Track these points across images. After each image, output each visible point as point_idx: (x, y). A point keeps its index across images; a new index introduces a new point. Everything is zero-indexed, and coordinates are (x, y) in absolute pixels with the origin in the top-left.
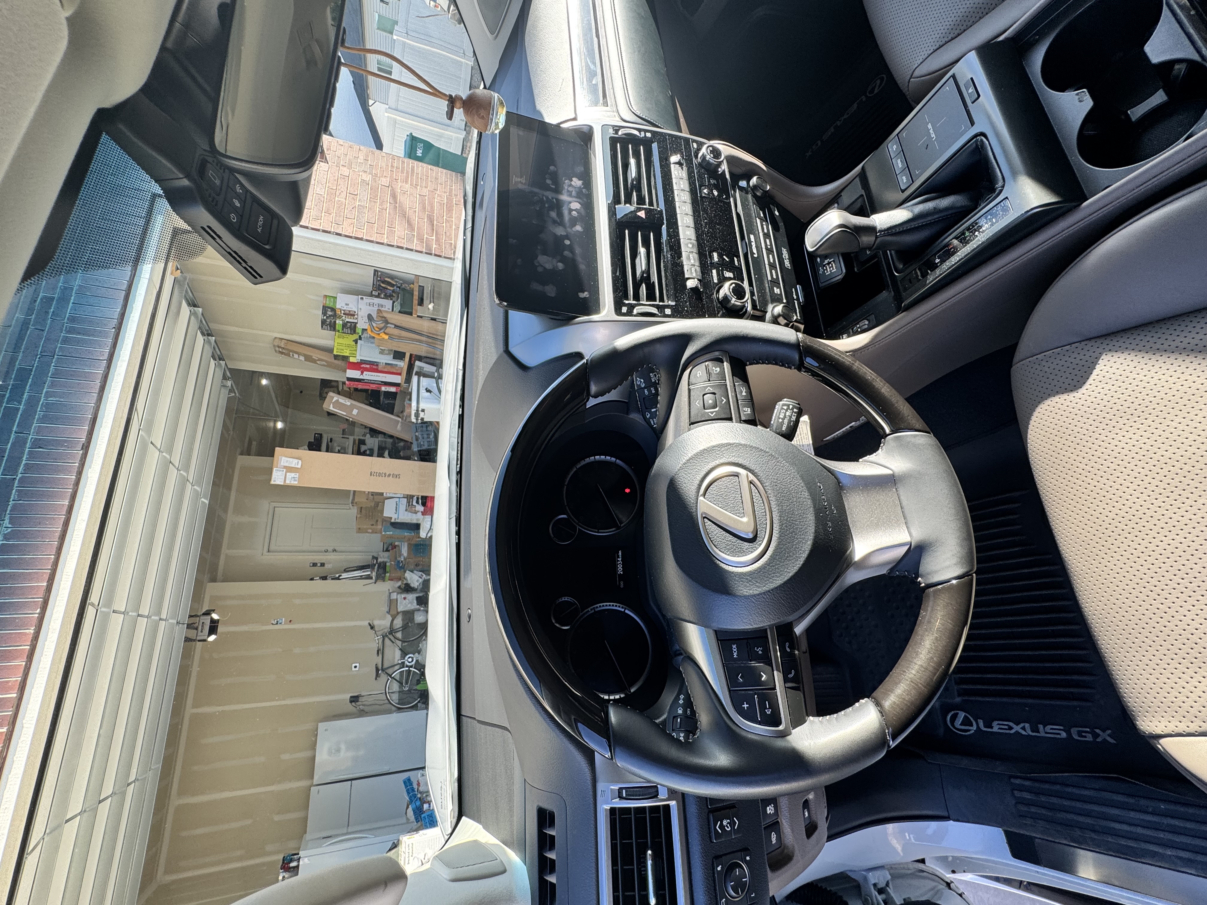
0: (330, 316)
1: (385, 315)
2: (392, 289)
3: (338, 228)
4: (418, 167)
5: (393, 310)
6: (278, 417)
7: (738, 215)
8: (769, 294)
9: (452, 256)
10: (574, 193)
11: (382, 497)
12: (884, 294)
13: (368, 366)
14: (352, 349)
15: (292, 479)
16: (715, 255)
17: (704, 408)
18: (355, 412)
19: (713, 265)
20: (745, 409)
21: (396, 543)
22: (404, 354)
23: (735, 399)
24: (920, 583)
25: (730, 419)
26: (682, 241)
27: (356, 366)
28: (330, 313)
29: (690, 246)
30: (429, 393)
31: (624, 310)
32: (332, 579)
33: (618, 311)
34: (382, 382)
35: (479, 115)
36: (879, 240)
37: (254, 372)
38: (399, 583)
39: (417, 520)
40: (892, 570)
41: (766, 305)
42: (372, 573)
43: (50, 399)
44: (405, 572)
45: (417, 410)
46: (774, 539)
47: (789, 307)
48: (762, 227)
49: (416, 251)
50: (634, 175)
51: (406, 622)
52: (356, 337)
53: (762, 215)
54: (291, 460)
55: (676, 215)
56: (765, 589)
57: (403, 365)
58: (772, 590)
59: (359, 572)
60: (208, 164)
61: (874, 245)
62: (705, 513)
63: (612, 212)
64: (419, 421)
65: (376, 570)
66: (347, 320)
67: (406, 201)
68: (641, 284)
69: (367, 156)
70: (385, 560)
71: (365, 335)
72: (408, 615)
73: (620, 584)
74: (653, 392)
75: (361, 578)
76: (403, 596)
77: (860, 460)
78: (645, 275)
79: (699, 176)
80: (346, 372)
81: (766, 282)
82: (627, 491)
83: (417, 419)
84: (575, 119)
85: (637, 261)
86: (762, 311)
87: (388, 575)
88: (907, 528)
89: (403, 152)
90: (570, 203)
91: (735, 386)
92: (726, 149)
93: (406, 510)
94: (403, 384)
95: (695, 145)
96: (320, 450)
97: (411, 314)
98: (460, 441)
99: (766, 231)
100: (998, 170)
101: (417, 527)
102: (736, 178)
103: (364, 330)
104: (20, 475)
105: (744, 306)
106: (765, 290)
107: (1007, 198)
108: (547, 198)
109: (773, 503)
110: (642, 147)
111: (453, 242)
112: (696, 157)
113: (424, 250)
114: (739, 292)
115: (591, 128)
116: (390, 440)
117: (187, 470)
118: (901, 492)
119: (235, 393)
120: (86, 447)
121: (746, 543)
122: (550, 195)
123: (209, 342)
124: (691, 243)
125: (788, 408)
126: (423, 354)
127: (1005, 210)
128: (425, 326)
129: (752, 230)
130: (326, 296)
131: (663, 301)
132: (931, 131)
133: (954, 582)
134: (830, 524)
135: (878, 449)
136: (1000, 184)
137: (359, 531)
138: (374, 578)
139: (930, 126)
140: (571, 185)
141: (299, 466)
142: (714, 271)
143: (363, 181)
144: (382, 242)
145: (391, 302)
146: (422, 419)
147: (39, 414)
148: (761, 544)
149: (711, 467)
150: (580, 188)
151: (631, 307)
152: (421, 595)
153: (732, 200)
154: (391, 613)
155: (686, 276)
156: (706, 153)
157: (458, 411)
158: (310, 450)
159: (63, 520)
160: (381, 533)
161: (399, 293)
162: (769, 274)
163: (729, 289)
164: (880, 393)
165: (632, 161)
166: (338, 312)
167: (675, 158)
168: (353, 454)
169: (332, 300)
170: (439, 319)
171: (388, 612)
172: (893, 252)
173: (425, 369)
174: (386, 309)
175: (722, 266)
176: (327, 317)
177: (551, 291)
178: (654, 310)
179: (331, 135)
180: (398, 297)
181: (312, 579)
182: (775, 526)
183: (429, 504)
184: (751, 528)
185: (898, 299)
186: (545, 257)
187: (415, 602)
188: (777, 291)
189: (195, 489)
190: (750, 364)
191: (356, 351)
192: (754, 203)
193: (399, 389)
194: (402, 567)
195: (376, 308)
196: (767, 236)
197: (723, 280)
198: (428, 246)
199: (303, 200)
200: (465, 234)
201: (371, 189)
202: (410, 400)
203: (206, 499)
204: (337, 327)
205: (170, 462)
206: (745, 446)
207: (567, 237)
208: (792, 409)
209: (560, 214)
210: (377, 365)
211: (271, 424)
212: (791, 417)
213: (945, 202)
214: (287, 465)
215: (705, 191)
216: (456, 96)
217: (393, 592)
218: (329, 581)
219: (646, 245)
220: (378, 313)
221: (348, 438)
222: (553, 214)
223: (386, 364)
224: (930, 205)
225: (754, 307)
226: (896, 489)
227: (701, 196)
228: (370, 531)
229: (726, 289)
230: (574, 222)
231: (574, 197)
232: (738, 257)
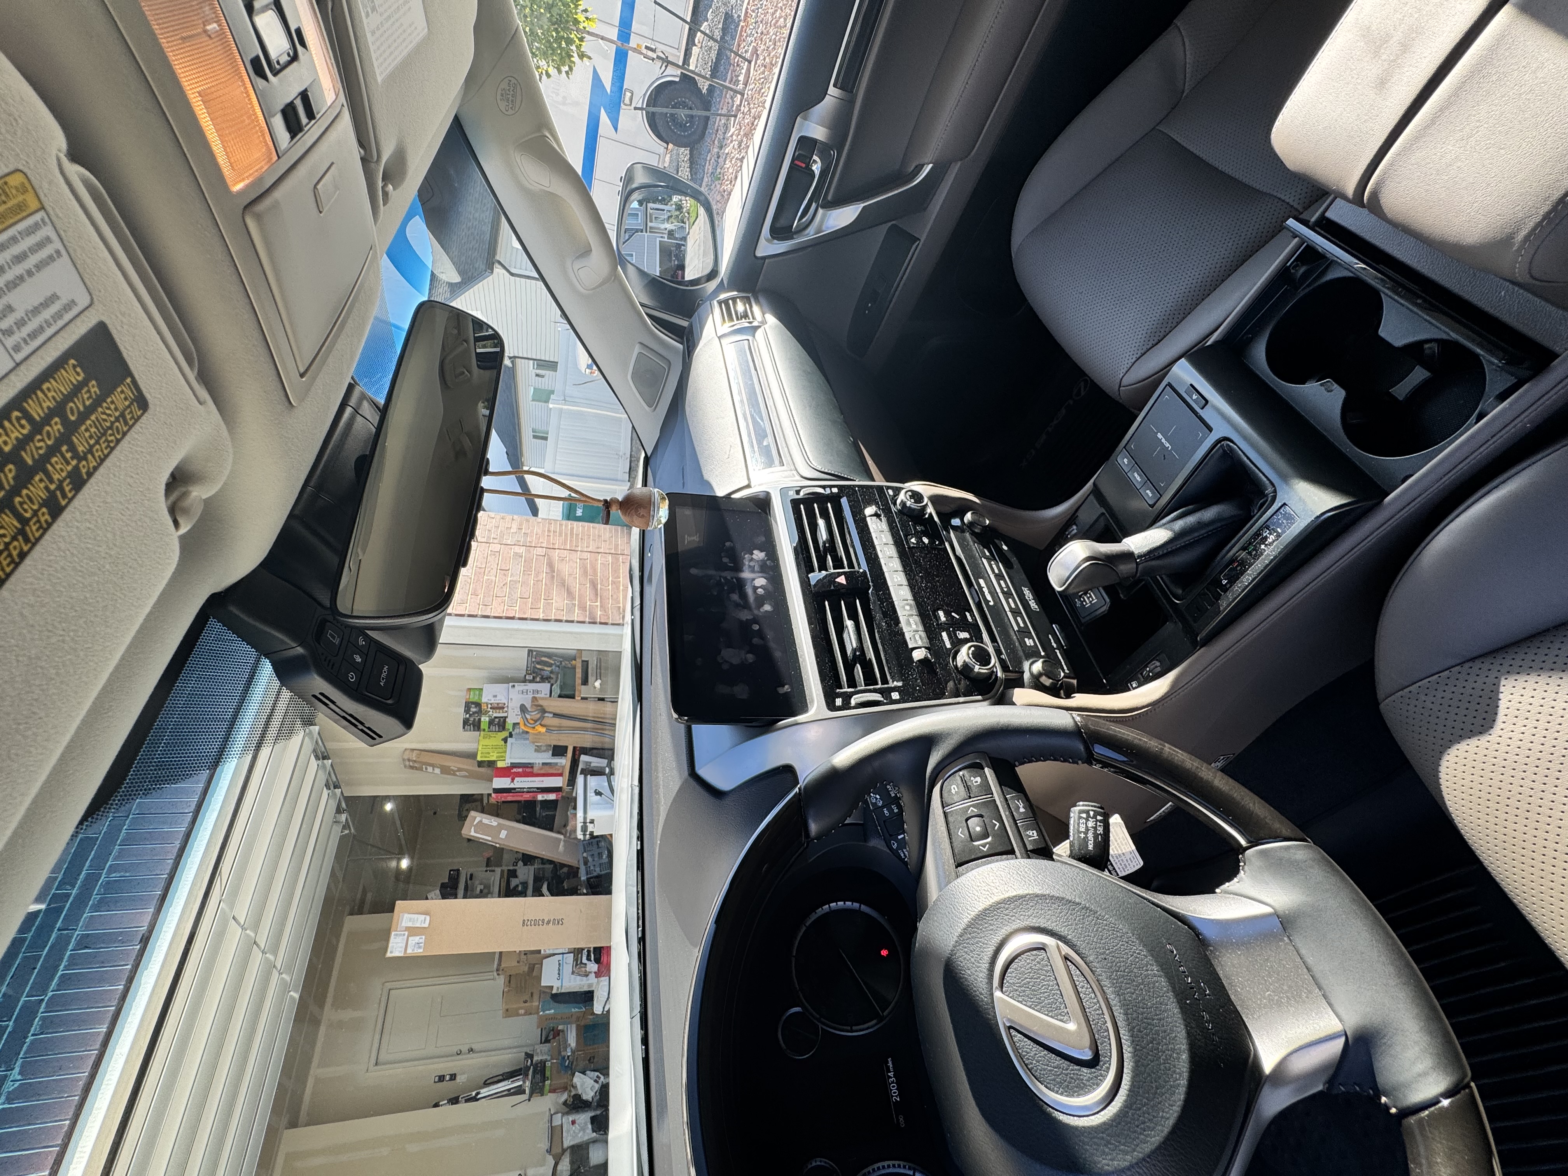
0: (474, 713)
1: (541, 702)
2: (549, 669)
3: (486, 610)
4: (578, 527)
5: (551, 696)
6: (404, 854)
7: (958, 559)
8: (1020, 648)
9: (621, 622)
10: (757, 568)
11: (538, 955)
12: (1169, 626)
13: (520, 770)
14: (501, 750)
15: (415, 947)
16: (941, 613)
17: (972, 840)
18: (503, 834)
19: (942, 627)
20: (1030, 833)
21: (560, 1027)
22: (566, 748)
23: (1011, 821)
24: (1387, 1108)
25: (1011, 852)
26: (896, 603)
27: (506, 772)
28: (473, 710)
29: (908, 608)
30: (599, 797)
31: (839, 702)
32: (466, 1101)
33: (831, 706)
34: (538, 788)
35: (638, 516)
36: (1140, 567)
37: (375, 797)
38: (565, 1096)
39: (590, 985)
40: (1331, 1082)
41: (1020, 663)
42: (524, 1082)
43: (114, 875)
44: (573, 1075)
45: (585, 823)
46: (1127, 1055)
47: (1051, 661)
48: (991, 568)
49: (578, 622)
50: (825, 537)
51: (576, 1167)
52: (505, 734)
53: (988, 554)
54: (416, 916)
55: (883, 574)
56: (1137, 1155)
57: (565, 762)
58: (1149, 1157)
59: (506, 1083)
60: (328, 624)
61: (1136, 572)
62: (1009, 1020)
63: (805, 583)
64: (588, 837)
65: (530, 1077)
66: (495, 715)
67: (565, 569)
68: (855, 665)
69: (521, 524)
70: (544, 1058)
71: (517, 731)
72: (579, 1152)
73: (898, 1120)
74: (896, 811)
75: (510, 1093)
76: (571, 1118)
77: (1217, 890)
78: (858, 653)
79: (902, 525)
80: (492, 781)
81: (1012, 633)
82: (884, 953)
83: (585, 835)
84: (748, 486)
85: (845, 636)
86: (1016, 672)
87: (548, 1083)
88: (1330, 1005)
89: (561, 514)
90: (754, 579)
91: (1006, 800)
92: (927, 489)
93: (573, 973)
94: (565, 787)
95: (891, 492)
96: (456, 898)
97: (572, 697)
98: (640, 890)
99: (997, 571)
100: (1261, 475)
101: (588, 997)
102: (946, 518)
103: (515, 725)
104: (50, 994)
105: (993, 672)
106: (1014, 644)
107: (1285, 504)
108: (725, 578)
109: (1109, 991)
110: (829, 505)
111: (621, 605)
112: (895, 504)
113: (587, 620)
114: (982, 656)
115: (768, 494)
116: (549, 867)
117: (275, 952)
118: (1298, 941)
119: (350, 830)
120: (145, 940)
121: (1085, 1070)
122: (728, 575)
123: (324, 766)
124: (907, 604)
125: (1088, 816)
126: (588, 745)
127: (1290, 518)
128: (590, 709)
129: (980, 573)
130: (469, 690)
131: (888, 683)
132: (1163, 440)
133: (1445, 1103)
134: (1206, 1016)
135: (1238, 872)
136: (1270, 489)
137: (508, 1013)
138: (527, 1091)
139: (1160, 436)
140: (752, 560)
141: (426, 925)
142: (944, 634)
143: (516, 554)
144: (537, 617)
145: (549, 685)
146: (591, 833)
147: (95, 897)
148: (1108, 1068)
149: (1000, 938)
150: (763, 561)
151: (847, 697)
152: (598, 1112)
153: (947, 544)
154: (553, 1152)
155: (910, 646)
156: (905, 500)
157: (635, 845)
158: (443, 898)
159: (93, 1058)
160: (538, 1013)
161: (558, 674)
162: (1015, 623)
163: (968, 654)
164: (1212, 787)
165: (821, 523)
166: (484, 707)
167: (869, 510)
168: (499, 896)
169: (477, 692)
170: (607, 699)
171: (549, 1151)
172: (1164, 577)
173: (592, 765)
174: (542, 695)
175: (953, 626)
176: (470, 715)
177: (741, 691)
178: (877, 697)
179: (484, 510)
180: (557, 678)
181: (436, 1105)
182: (1122, 1032)
183: (604, 959)
184: (1086, 1041)
185: (1191, 633)
186: (730, 650)
187: (590, 1126)
188: (1029, 642)
189: (283, 979)
190: (1020, 764)
191: (505, 752)
192: (974, 542)
193: (560, 795)
194: (569, 1067)
195: (530, 696)
196: (999, 577)
197: (958, 644)
198: (592, 615)
199: (437, 633)
200: (632, 614)
201: (525, 561)
202: (575, 808)
203: (296, 991)
204: (482, 727)
205: (255, 942)
206: (1043, 897)
207: (755, 621)
208: (1095, 817)
209: (743, 596)
210: (532, 767)
211: (393, 864)
212: (1095, 828)
213: (1209, 514)
214: (410, 924)
215: (913, 540)
216: (611, 499)
217: (555, 1114)
218: (462, 1106)
219: (854, 617)
220: (532, 702)
221: (494, 871)
222: (735, 597)
223: (543, 764)
224: (1191, 520)
225: (1005, 668)
226: (1288, 937)
227: (909, 548)
228: (522, 1011)
229: (964, 655)
230: (760, 601)
231: (758, 572)
232: (970, 611)
